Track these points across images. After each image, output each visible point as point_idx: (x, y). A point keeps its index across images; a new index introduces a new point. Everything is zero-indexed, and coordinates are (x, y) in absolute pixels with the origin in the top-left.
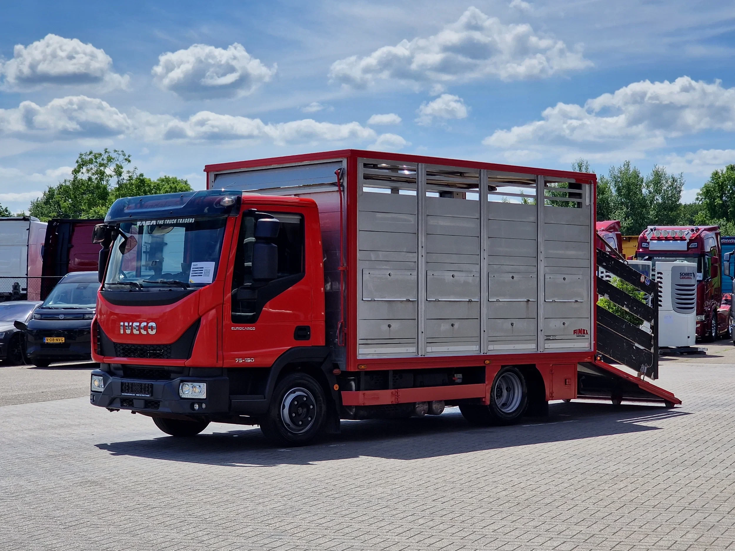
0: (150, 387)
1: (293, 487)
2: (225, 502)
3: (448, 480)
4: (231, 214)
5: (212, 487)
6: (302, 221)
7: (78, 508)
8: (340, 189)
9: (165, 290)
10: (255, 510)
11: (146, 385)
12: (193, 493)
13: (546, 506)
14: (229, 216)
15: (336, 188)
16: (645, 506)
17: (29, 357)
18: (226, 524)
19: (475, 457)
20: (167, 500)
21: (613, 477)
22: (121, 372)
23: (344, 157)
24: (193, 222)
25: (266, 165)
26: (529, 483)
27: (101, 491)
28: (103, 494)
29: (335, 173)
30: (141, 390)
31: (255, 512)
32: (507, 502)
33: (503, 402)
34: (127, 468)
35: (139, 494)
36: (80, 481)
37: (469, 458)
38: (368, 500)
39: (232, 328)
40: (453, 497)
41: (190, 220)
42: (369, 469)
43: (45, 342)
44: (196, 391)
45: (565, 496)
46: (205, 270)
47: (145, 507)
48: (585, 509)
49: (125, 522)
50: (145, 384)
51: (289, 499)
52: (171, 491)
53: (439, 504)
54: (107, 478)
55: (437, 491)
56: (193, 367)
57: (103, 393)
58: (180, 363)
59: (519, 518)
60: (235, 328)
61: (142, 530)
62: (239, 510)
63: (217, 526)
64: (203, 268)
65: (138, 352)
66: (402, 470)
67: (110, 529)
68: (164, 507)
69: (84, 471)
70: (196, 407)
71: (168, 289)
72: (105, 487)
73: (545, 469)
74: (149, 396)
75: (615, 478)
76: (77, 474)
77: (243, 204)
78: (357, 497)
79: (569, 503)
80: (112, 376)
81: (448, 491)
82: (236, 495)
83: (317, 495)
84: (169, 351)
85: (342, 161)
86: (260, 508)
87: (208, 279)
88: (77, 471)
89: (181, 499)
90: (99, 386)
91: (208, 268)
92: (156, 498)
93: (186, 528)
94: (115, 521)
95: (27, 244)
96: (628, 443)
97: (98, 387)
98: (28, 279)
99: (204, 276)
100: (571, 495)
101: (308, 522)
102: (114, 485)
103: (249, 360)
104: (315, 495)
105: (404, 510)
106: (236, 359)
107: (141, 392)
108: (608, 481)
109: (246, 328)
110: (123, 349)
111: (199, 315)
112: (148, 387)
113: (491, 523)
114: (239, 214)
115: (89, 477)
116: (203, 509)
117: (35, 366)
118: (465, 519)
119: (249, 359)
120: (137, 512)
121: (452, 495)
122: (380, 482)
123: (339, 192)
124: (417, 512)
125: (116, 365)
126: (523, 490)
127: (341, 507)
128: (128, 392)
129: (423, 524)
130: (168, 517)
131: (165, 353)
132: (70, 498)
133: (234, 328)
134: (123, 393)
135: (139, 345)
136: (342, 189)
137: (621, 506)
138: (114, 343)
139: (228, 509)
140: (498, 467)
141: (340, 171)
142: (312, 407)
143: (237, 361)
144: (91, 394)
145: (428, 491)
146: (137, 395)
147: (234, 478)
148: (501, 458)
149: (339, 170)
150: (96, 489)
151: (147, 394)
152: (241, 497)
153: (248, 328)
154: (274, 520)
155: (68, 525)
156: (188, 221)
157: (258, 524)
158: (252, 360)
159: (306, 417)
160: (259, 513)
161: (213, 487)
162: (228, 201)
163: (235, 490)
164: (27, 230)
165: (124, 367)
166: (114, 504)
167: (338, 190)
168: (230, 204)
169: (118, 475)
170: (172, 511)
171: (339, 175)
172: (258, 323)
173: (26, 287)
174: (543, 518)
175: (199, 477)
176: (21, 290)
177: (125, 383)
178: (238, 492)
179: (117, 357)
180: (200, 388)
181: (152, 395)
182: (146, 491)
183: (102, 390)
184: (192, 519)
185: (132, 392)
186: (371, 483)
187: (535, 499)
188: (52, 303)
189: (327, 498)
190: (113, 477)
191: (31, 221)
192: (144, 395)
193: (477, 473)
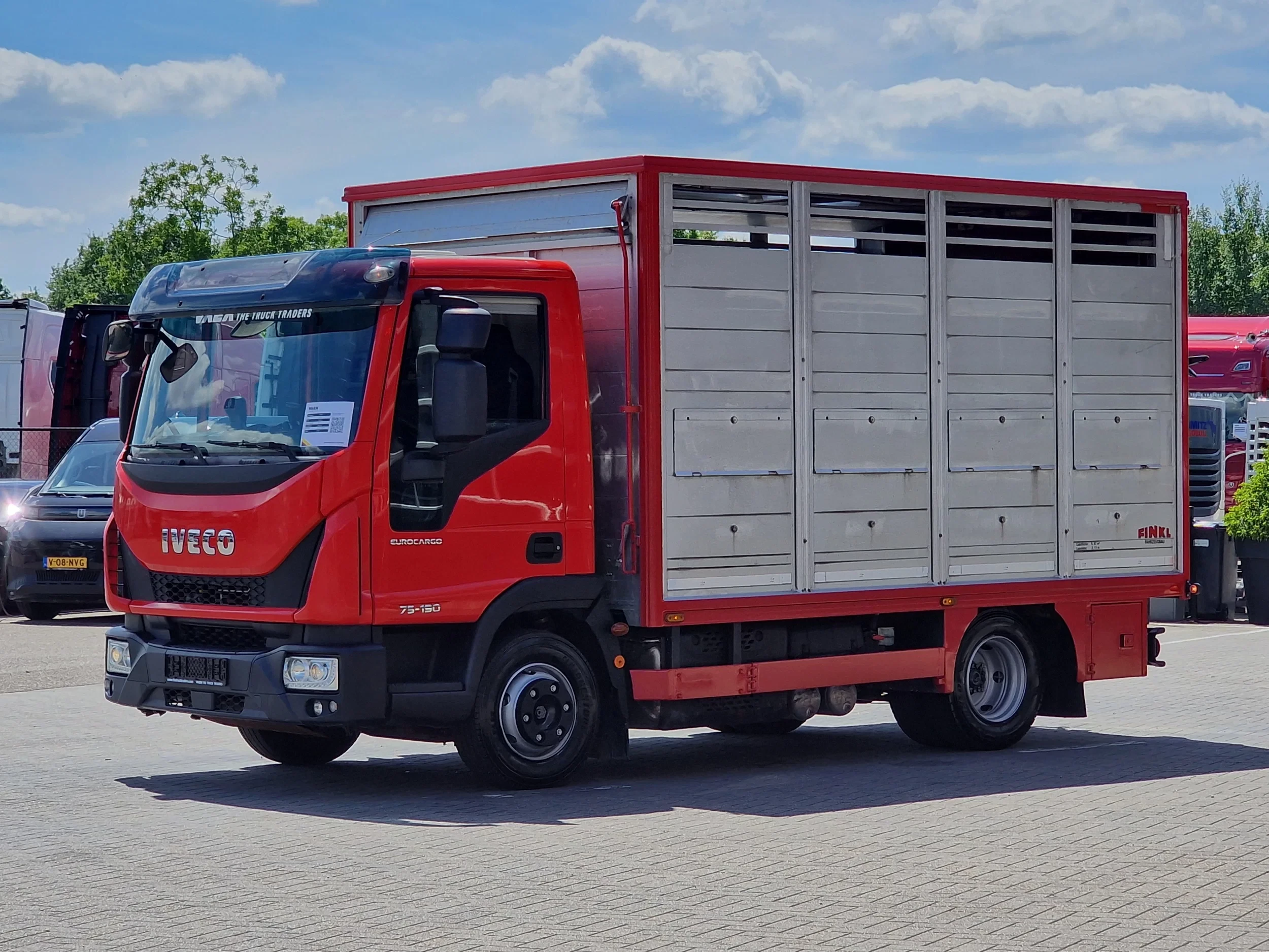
0: (223, 665)
1: (491, 870)
2: (340, 897)
3: (821, 860)
4: (386, 300)
5: (323, 867)
6: (541, 309)
7: (34, 905)
8: (622, 240)
9: (250, 463)
10: (398, 913)
11: (217, 663)
12: (281, 878)
13: (1008, 915)
14: (382, 304)
15: (616, 239)
16: (1220, 918)
17: (12, 599)
18: (329, 939)
19: (895, 814)
20: (222, 891)
21: (1175, 857)
22: (166, 634)
23: (631, 171)
24: (308, 316)
25: (471, 188)
26: (991, 866)
27: (92, 872)
28: (95, 878)
29: (613, 207)
30: (206, 673)
31: (395, 917)
32: (930, 905)
33: (983, 703)
34: (158, 827)
35: (167, 880)
36: (54, 852)
37: (882, 816)
38: (639, 897)
39: (392, 541)
40: (818, 894)
41: (302, 312)
42: (663, 836)
43: (46, 567)
44: (318, 675)
45: (1057, 895)
46: (333, 419)
47: (171, 905)
48: (1089, 921)
49: (123, 933)
50: (213, 660)
51: (475, 894)
52: (237, 874)
53: (785, 908)
54: (110, 846)
55: (791, 881)
56: (310, 625)
57: (131, 677)
58: (284, 614)
59: (944, 936)
60: (399, 542)
61: (152, 949)
62: (364, 914)
63: (308, 945)
64: (329, 414)
65: (200, 591)
66: (732, 838)
67: (86, 947)
68: (212, 904)
69: (68, 831)
70: (319, 708)
71: (258, 460)
72: (102, 864)
73: (1035, 840)
74: (221, 684)
75: (1177, 860)
76: (52, 837)
77: (413, 276)
78: (619, 892)
79: (1059, 909)
80: (147, 643)
81: (813, 882)
82: (368, 884)
83: (536, 887)
84: (261, 590)
85: (627, 181)
86: (410, 909)
87: (341, 438)
88: (52, 833)
89: (251, 890)
90: (121, 663)
91: (340, 414)
92: (202, 887)
93: (243, 947)
94: (102, 931)
95: (22, 359)
96: (1233, 791)
97: (119, 664)
98: (23, 432)
99: (331, 432)
100: (1071, 893)
101: (499, 938)
102: (122, 861)
103: (429, 609)
104: (531, 887)
105: (708, 917)
106: (401, 607)
107: (206, 675)
108: (1161, 866)
109: (421, 540)
110: (168, 585)
111: (321, 514)
112: (219, 666)
113: (882, 945)
114: (403, 299)
115: (74, 843)
116: (291, 910)
117: (26, 619)
118: (830, 937)
119: (430, 606)
120: (152, 914)
121: (819, 890)
122: (679, 861)
123: (621, 248)
124: (733, 923)
125: (155, 619)
126: (973, 882)
127: (577, 911)
128: (180, 675)
129: (738, 946)
130: (214, 924)
131: (254, 594)
132: (22, 886)
133: (395, 542)
134: (169, 678)
135: (201, 577)
136: (627, 241)
137: (1167, 917)
138: (151, 572)
139: (343, 911)
140: (937, 835)
141: (624, 203)
142: (566, 707)
143: (404, 610)
144: (106, 679)
145: (772, 881)
146: (197, 682)
147: (373, 851)
148: (951, 816)
149: (619, 200)
150: (81, 868)
151: (218, 681)
152: (377, 888)
153: (426, 540)
154: (431, 934)
155: (5, 939)
156: (300, 313)
157: (395, 941)
158: (436, 608)
159: (553, 726)
160: (404, 921)
161: (326, 867)
162: (381, 272)
163: (369, 873)
164: (22, 328)
165: (171, 622)
166: (109, 897)
167: (619, 242)
168: (386, 277)
169: (137, 840)
170: (223, 914)
171: (621, 209)
172: (447, 530)
173: (18, 451)
174: (994, 937)
175: (302, 848)
176: (7, 456)
177: (173, 657)
178: (373, 878)
179: (157, 600)
180: (325, 668)
181: (227, 684)
182: (184, 873)
183: (128, 670)
184: (261, 930)
185: (187, 675)
186: (658, 863)
187: (992, 899)
188: (63, 484)
189: (556, 892)
190: (124, 845)
191: (30, 309)
192: (211, 683)
193: (889, 845)
